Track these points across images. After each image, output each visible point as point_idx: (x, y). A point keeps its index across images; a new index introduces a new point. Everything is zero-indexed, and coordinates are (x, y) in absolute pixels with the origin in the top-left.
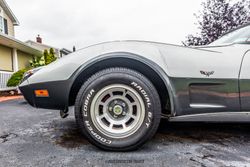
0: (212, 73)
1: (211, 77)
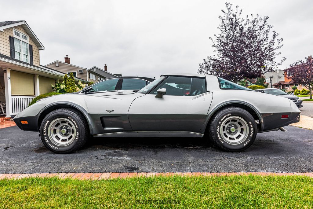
0: (112, 111)
1: (112, 113)
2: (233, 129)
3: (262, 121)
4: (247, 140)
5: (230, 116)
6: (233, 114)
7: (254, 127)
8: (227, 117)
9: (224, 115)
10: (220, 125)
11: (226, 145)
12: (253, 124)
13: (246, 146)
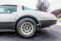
2: (27, 28)
3: (40, 24)
4: (33, 33)
5: (24, 22)
6: (26, 21)
7: (36, 27)
8: (23, 23)
9: (22, 22)
10: (20, 27)
11: (23, 36)
12: (35, 26)
13: (32, 36)
